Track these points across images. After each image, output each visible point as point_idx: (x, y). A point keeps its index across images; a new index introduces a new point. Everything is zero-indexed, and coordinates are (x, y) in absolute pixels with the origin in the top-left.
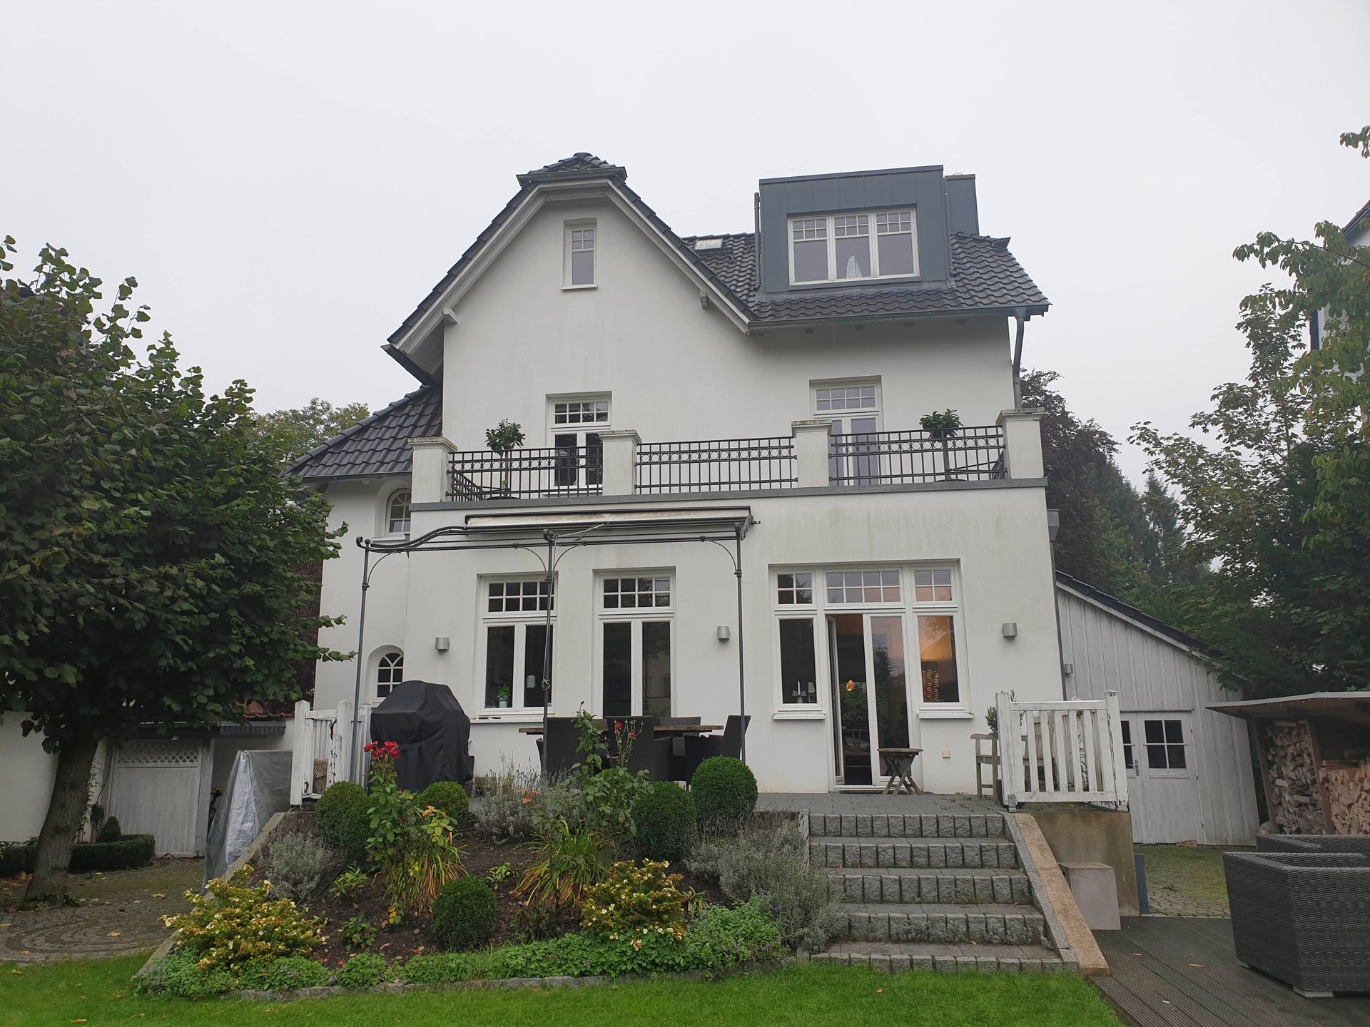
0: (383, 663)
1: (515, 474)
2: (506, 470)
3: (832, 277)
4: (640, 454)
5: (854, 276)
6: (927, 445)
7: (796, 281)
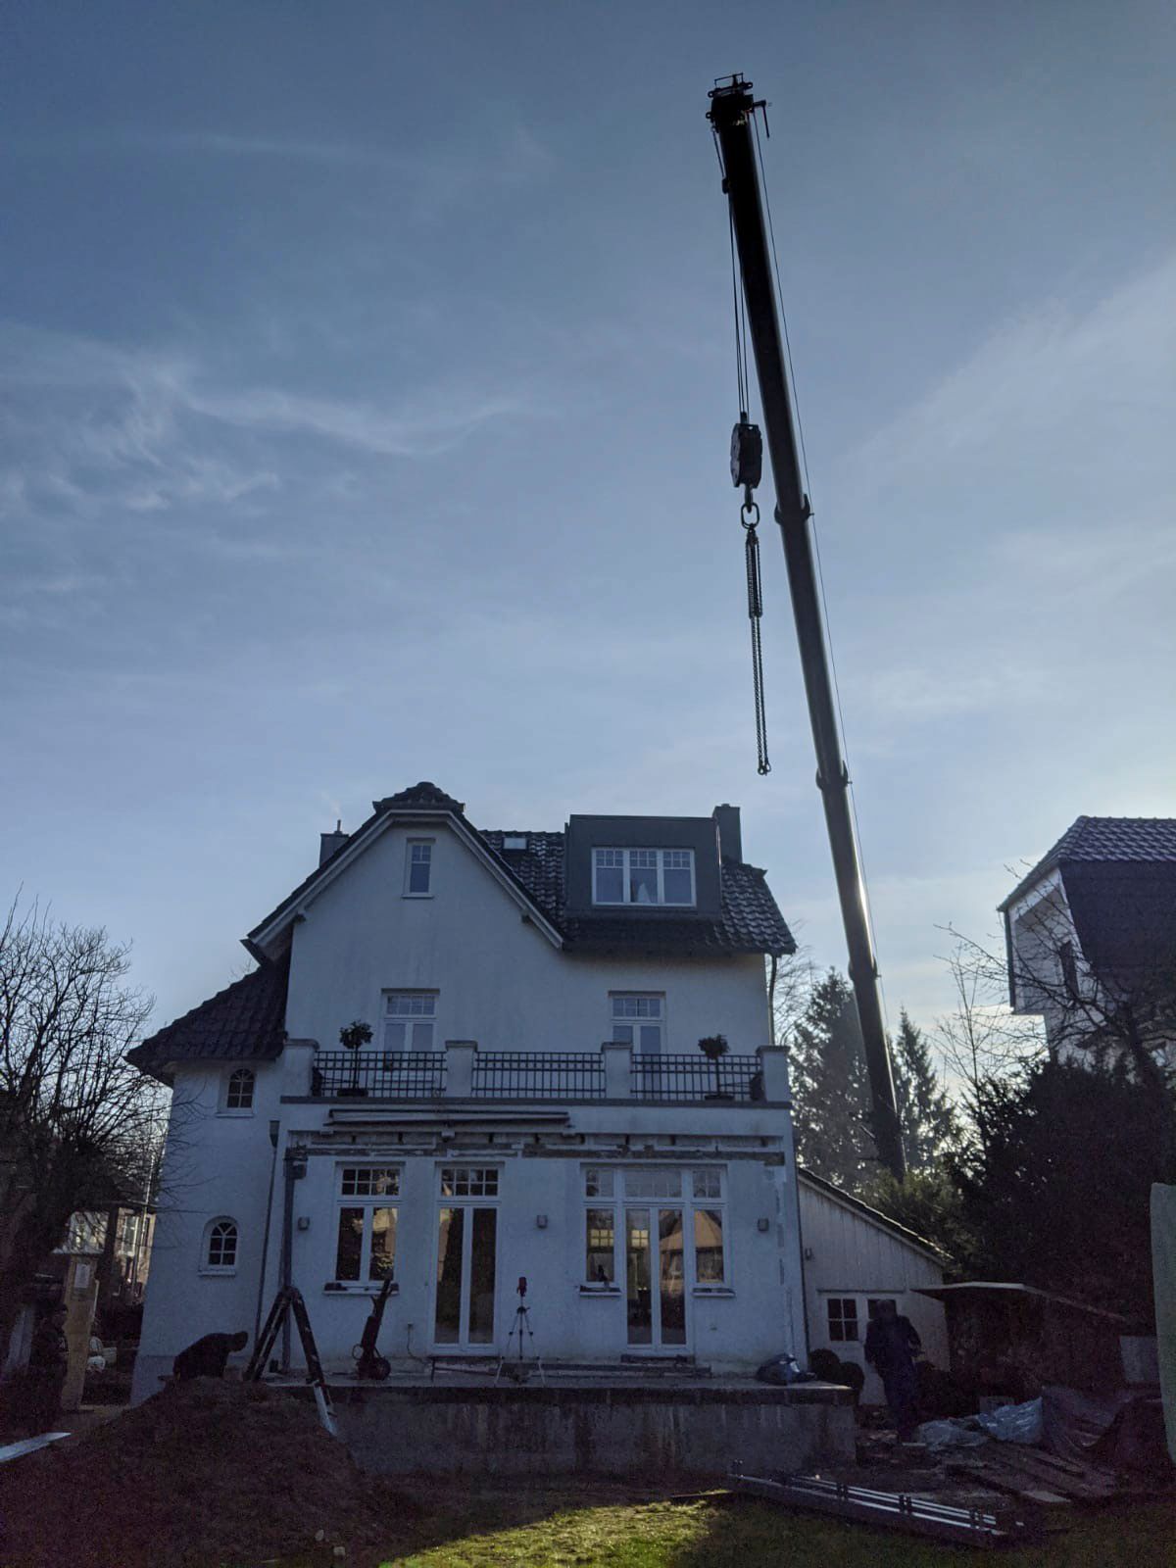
0: (216, 1232)
1: (363, 1073)
2: (355, 1069)
3: (627, 900)
4: (478, 1060)
5: (644, 901)
6: (704, 1068)
7: (598, 900)
